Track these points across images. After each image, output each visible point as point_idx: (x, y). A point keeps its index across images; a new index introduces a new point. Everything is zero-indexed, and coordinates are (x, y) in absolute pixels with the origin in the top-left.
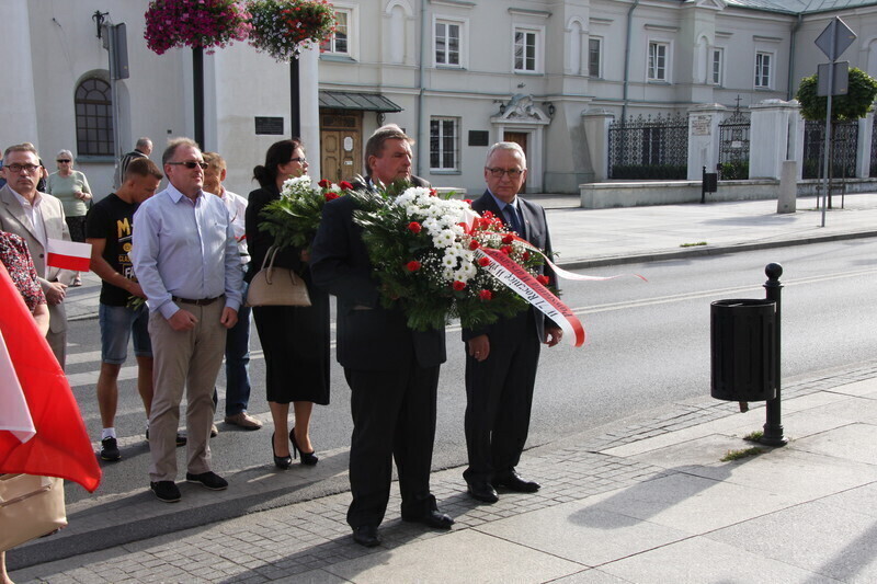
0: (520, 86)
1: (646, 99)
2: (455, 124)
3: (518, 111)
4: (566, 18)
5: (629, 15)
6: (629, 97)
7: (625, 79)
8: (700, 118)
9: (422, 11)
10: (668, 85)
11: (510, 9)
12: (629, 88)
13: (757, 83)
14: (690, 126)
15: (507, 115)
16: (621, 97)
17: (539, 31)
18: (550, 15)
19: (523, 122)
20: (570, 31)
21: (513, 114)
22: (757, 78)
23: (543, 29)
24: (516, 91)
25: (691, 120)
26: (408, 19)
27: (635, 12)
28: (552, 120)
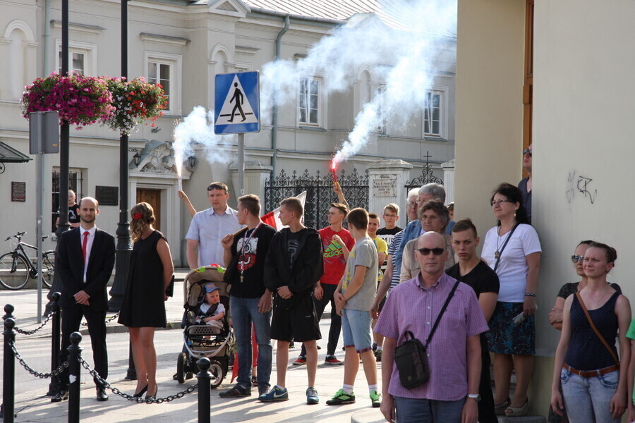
0: (154, 131)
1: (298, 148)
2: (78, 177)
3: (155, 162)
4: (209, 48)
5: (277, 42)
6: (279, 145)
7: (273, 123)
8: (382, 176)
9: (45, 36)
10: (322, 130)
11: (142, 34)
12: (279, 135)
13: (427, 130)
14: (371, 185)
15: (140, 167)
16: (268, 146)
17: (174, 61)
18: (188, 41)
19: (159, 176)
20: (215, 63)
21: (147, 166)
22: (426, 123)
23: (180, 59)
24: (151, 137)
25: (371, 179)
26: (29, 46)
27: (284, 38)
28: (192, 173)
